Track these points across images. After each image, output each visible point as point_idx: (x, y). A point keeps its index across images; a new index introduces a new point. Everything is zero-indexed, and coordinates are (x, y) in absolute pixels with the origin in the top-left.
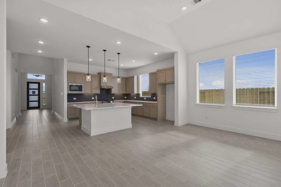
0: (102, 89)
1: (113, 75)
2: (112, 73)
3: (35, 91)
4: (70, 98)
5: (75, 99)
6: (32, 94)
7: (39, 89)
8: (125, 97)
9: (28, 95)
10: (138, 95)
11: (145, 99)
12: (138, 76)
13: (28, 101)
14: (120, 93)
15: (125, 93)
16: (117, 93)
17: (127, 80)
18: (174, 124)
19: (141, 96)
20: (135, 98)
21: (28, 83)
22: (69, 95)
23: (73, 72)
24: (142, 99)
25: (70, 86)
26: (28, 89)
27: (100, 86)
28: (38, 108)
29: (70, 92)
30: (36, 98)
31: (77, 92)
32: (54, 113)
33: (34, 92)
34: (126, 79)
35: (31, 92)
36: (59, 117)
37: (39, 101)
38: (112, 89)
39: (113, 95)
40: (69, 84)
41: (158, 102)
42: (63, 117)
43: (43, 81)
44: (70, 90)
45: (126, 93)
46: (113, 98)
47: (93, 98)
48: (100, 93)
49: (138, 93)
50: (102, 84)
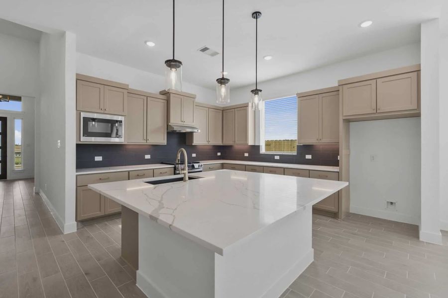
0: (171, 133)
1: (197, 100)
2: (195, 95)
4: (85, 156)
5: (98, 159)
7: (4, 134)
8: (219, 154)
10: (256, 148)
11: (277, 158)
14: (210, 143)
15: (220, 143)
16: (205, 143)
17: (224, 114)
18: (418, 237)
19: (263, 151)
20: (246, 155)
22: (80, 148)
24: (269, 158)
25: (86, 121)
27: (168, 126)
29: (85, 140)
32: (38, 194)
34: (223, 110)
37: (3, 162)
39: (194, 148)
40: (83, 115)
41: (341, 169)
43: (16, 115)
44: (87, 133)
45: (222, 144)
46: (194, 155)
47: (148, 157)
48: (166, 144)
49: (256, 145)
50: (172, 121)
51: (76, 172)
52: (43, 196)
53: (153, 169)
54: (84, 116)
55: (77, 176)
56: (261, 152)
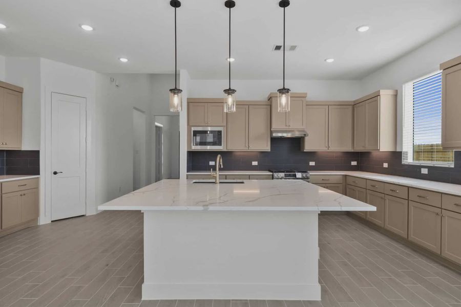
0: (274, 141)
1: (309, 98)
2: (306, 93)
8: (354, 163)
10: (396, 156)
12: (397, 91)
14: (332, 149)
15: (349, 149)
17: (355, 110)
20: (386, 165)
22: (192, 155)
23: (203, 99)
25: (196, 133)
27: (271, 131)
29: (195, 148)
34: (353, 105)
38: (306, 139)
39: (312, 155)
45: (352, 151)
46: (312, 164)
47: (255, 163)
48: (270, 151)
49: (397, 151)
50: (274, 127)
51: (187, 172)
53: (250, 175)
54: (194, 130)
55: (187, 175)
56: (404, 162)
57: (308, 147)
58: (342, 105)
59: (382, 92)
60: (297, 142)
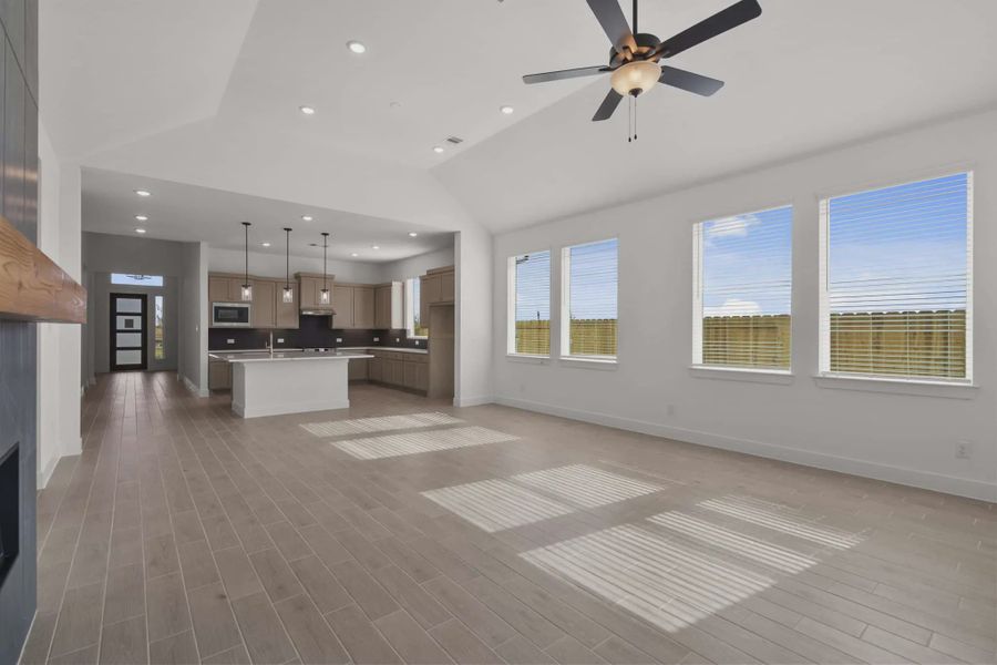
0: (303, 319)
1: (336, 279)
3: (132, 321)
4: (217, 339)
5: (231, 341)
6: (124, 328)
7: (145, 314)
8: (376, 339)
9: (114, 331)
10: (403, 332)
11: (417, 343)
12: (403, 284)
13: (114, 349)
14: (357, 327)
15: (371, 326)
16: (351, 327)
17: (377, 293)
19: (411, 335)
20: (398, 340)
21: (114, 297)
22: (212, 331)
23: (227, 274)
24: (411, 343)
25: (217, 309)
26: (114, 314)
27: (300, 309)
28: (141, 368)
29: (215, 325)
30: (136, 340)
31: (235, 325)
32: (182, 381)
33: (129, 323)
34: (374, 289)
35: (121, 322)
36: (192, 387)
37: (144, 348)
38: (334, 317)
39: (339, 332)
40: (215, 304)
42: (198, 386)
43: (156, 291)
44: (217, 320)
45: (375, 329)
46: (339, 340)
47: (281, 341)
48: (298, 328)
49: (404, 329)
50: (303, 305)
51: (208, 350)
52: (187, 381)
54: (215, 306)
56: (408, 337)
57: (335, 325)
58: (366, 288)
59: (394, 283)
60: (325, 320)
